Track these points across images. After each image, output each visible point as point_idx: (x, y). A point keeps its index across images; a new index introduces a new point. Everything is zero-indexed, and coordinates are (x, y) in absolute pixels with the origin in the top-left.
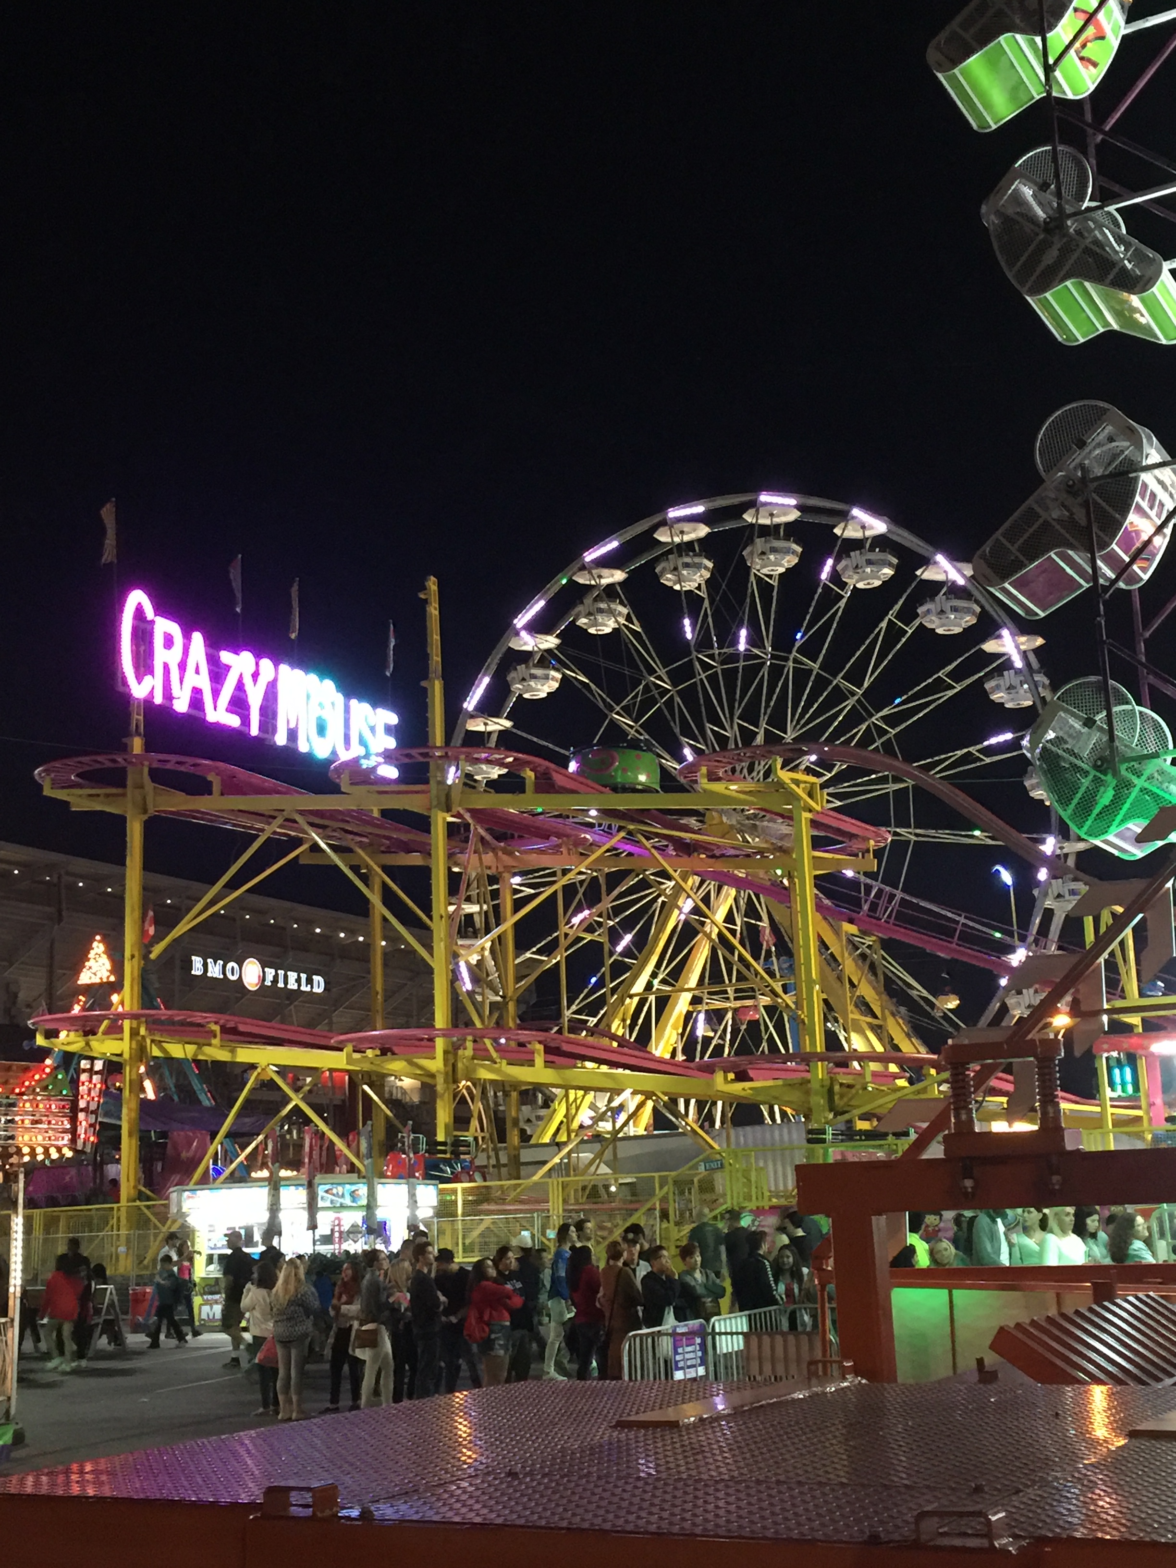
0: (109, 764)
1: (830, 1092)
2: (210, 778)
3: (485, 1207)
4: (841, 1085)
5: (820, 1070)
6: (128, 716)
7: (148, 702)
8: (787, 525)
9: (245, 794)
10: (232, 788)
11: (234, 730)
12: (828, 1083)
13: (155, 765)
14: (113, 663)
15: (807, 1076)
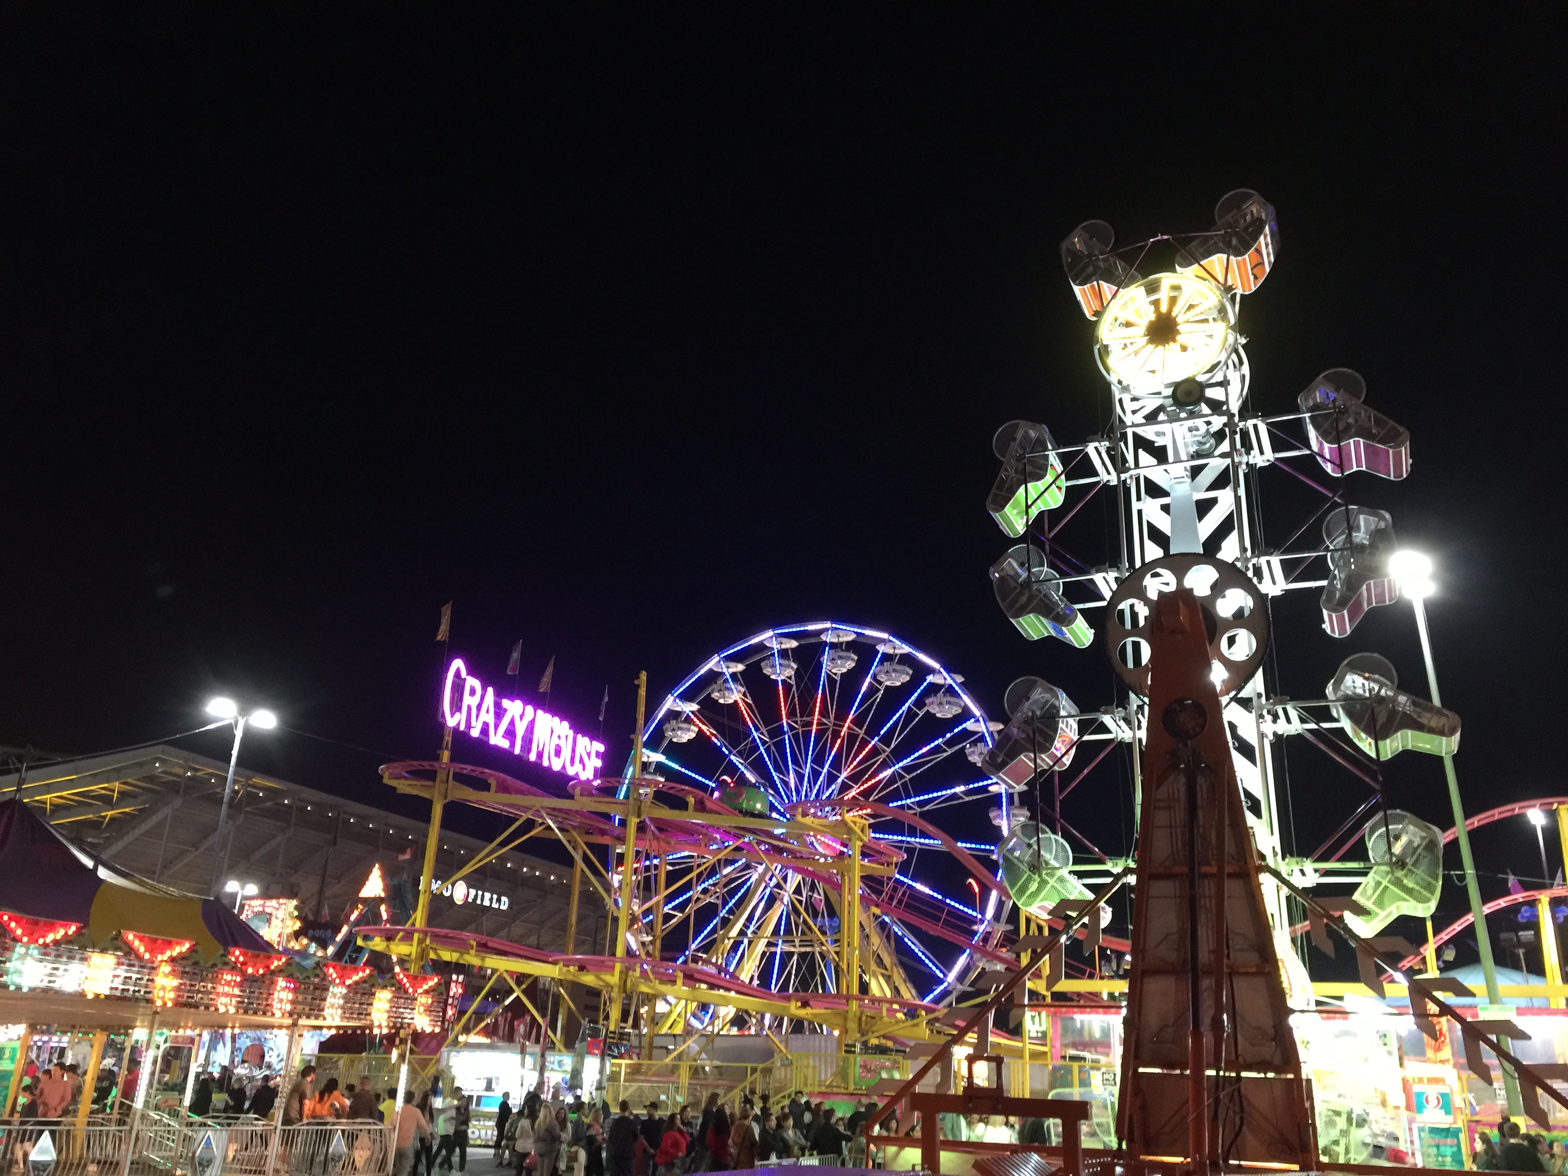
0: (428, 767)
1: (860, 1019)
2: (489, 781)
3: (636, 1077)
4: (867, 1016)
5: (854, 1005)
6: (442, 737)
7: (456, 729)
8: (848, 643)
9: (510, 793)
10: (504, 788)
11: (504, 749)
12: (858, 1014)
13: (457, 770)
14: (438, 701)
15: (847, 1008)
